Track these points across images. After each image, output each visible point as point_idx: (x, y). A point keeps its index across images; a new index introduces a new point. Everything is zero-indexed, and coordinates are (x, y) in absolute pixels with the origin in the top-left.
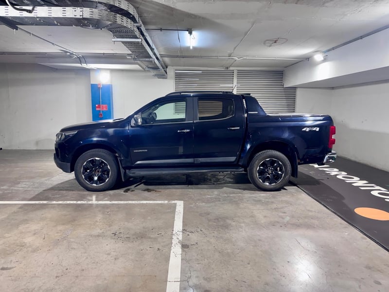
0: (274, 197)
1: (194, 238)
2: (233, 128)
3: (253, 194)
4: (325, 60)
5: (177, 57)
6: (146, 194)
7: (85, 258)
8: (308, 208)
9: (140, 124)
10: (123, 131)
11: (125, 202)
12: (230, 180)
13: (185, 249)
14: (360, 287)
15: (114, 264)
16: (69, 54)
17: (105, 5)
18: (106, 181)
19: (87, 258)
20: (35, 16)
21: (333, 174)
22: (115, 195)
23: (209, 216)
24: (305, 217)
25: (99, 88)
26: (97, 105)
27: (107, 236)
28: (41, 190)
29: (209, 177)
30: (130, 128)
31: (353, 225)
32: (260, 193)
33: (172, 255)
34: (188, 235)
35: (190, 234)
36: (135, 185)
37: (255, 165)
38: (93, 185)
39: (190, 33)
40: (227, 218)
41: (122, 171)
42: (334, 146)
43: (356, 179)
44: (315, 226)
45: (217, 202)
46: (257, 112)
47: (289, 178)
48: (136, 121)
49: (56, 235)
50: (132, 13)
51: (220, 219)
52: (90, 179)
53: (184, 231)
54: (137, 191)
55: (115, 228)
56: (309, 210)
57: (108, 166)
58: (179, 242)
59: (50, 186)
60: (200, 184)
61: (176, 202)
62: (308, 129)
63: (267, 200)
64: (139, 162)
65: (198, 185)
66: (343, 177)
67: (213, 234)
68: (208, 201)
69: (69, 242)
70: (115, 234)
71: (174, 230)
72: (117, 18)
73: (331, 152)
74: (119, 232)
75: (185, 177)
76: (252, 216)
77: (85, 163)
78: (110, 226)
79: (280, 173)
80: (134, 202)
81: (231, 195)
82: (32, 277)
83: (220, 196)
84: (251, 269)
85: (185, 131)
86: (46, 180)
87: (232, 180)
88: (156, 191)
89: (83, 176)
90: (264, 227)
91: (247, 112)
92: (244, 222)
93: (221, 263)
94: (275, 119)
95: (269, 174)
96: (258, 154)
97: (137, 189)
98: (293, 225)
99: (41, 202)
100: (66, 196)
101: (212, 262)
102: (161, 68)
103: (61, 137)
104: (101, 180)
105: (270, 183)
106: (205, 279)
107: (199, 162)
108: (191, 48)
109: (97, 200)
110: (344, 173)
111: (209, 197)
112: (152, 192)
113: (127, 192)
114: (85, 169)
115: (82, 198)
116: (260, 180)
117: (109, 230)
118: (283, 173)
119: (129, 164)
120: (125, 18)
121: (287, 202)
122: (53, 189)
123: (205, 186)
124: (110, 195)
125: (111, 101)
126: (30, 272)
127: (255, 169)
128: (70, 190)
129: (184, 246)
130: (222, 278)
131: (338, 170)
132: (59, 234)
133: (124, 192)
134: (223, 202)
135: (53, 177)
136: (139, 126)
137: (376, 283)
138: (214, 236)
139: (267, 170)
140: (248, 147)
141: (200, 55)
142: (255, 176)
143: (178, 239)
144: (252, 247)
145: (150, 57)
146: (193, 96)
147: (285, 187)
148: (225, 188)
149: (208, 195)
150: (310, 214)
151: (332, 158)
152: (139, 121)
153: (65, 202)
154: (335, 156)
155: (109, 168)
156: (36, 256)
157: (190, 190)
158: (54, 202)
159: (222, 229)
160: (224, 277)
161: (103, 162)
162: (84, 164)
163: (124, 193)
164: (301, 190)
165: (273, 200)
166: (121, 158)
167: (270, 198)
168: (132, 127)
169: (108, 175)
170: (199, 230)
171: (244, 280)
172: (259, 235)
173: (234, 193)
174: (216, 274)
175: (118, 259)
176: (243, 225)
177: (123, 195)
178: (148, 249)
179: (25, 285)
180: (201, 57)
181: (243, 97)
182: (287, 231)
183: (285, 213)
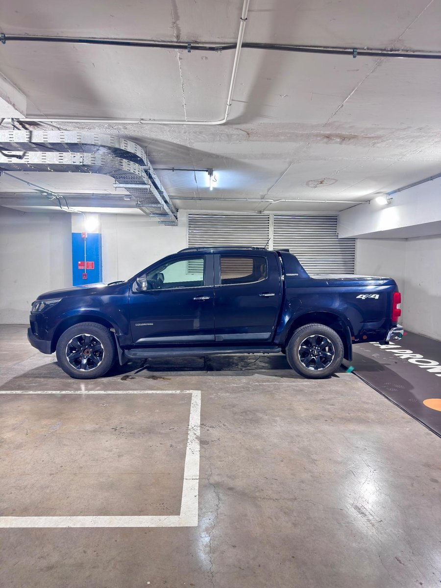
0: (320, 386)
1: (215, 433)
2: (266, 295)
3: (294, 382)
4: (390, 204)
5: (192, 198)
6: (151, 382)
7: (81, 455)
8: (364, 399)
9: (145, 289)
10: (122, 299)
11: (125, 392)
12: (263, 364)
13: (204, 446)
14: (412, 485)
15: (118, 461)
16: (46, 194)
17: (109, 148)
18: (98, 365)
19: (84, 455)
20: (26, 163)
21: (404, 356)
22: (110, 383)
23: (234, 408)
24: (359, 411)
25: (84, 238)
26: (80, 262)
27: (105, 431)
28: (10, 377)
29: (235, 361)
30: (131, 294)
31: (417, 419)
32: (303, 381)
33: (188, 452)
34: (208, 430)
35: (210, 429)
36: (136, 371)
37: (296, 344)
38: (81, 370)
39: (211, 174)
40: (257, 411)
41: (120, 351)
42: (399, 318)
43: (434, 363)
44: (370, 421)
45: (244, 392)
46: (297, 275)
47: (341, 361)
48: (140, 285)
49: (41, 430)
50: (140, 156)
51: (248, 413)
52: (77, 362)
53: (202, 426)
54: (138, 379)
55: (115, 422)
56: (364, 402)
57: (102, 345)
58: (196, 438)
59: (22, 373)
60: (223, 370)
61: (191, 391)
62: (364, 297)
63: (311, 390)
64: (141, 340)
65: (220, 370)
66: (417, 361)
67: (239, 430)
68: (234, 391)
69: (59, 438)
70: (116, 430)
71: (190, 424)
72: (124, 164)
73: (396, 326)
74: (120, 427)
75: (202, 361)
76: (290, 409)
77: (71, 340)
78: (108, 420)
79: (329, 354)
80: (135, 392)
81: (264, 384)
82: (21, 475)
83: (249, 384)
84: (284, 467)
85: (203, 298)
86: (14, 365)
87: (267, 365)
88: (164, 379)
89: (67, 358)
90: (304, 421)
91: (284, 274)
92: (278, 416)
93: (248, 460)
94: (321, 283)
95: (315, 356)
96: (300, 329)
97: (138, 376)
98: (342, 419)
99: (14, 392)
100: (46, 384)
101: (237, 459)
102: (171, 213)
103: (39, 306)
104: (91, 363)
105: (316, 368)
106: (228, 476)
107: (222, 340)
108: (211, 189)
109: (86, 390)
110: (419, 356)
111: (235, 385)
112: (159, 379)
113: (125, 379)
114: (71, 349)
115: (66, 387)
116: (303, 363)
117: (107, 425)
118: (332, 354)
119: (129, 343)
120: (132, 163)
121: (337, 392)
122: (26, 376)
123: (229, 372)
124: (103, 384)
125: (99, 257)
126: (18, 469)
127: (295, 349)
128: (50, 377)
129: (203, 442)
130: (249, 475)
131: (412, 352)
132: (45, 429)
133: (122, 379)
134: (253, 392)
135: (23, 361)
136: (143, 292)
137: (432, 481)
138: (240, 432)
139: (312, 351)
140: (287, 319)
141: (222, 197)
142: (297, 358)
143: (195, 434)
144: (287, 443)
145: (158, 202)
146: (214, 253)
147: (336, 374)
148: (256, 374)
149: (234, 383)
150: (366, 406)
151: (398, 335)
152: (143, 286)
153: (45, 392)
154: (402, 332)
155: (103, 347)
156: (21, 453)
157: (209, 377)
158: (31, 392)
159: (251, 423)
160: (251, 474)
161: (94, 340)
162: (70, 342)
163: (122, 381)
164: (358, 378)
165: (319, 390)
166: (118, 334)
167: (316, 387)
168: (133, 293)
169: (101, 356)
170: (221, 425)
171: (276, 478)
172: (297, 431)
173: (268, 381)
174: (242, 472)
175: (123, 456)
176: (278, 418)
177: (122, 383)
178: (158, 445)
179: (14, 483)
180: (225, 199)
181: (278, 253)
182: (333, 426)
183: (333, 405)
